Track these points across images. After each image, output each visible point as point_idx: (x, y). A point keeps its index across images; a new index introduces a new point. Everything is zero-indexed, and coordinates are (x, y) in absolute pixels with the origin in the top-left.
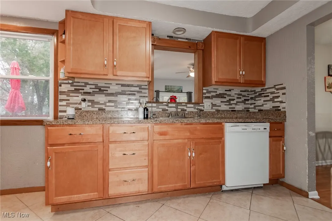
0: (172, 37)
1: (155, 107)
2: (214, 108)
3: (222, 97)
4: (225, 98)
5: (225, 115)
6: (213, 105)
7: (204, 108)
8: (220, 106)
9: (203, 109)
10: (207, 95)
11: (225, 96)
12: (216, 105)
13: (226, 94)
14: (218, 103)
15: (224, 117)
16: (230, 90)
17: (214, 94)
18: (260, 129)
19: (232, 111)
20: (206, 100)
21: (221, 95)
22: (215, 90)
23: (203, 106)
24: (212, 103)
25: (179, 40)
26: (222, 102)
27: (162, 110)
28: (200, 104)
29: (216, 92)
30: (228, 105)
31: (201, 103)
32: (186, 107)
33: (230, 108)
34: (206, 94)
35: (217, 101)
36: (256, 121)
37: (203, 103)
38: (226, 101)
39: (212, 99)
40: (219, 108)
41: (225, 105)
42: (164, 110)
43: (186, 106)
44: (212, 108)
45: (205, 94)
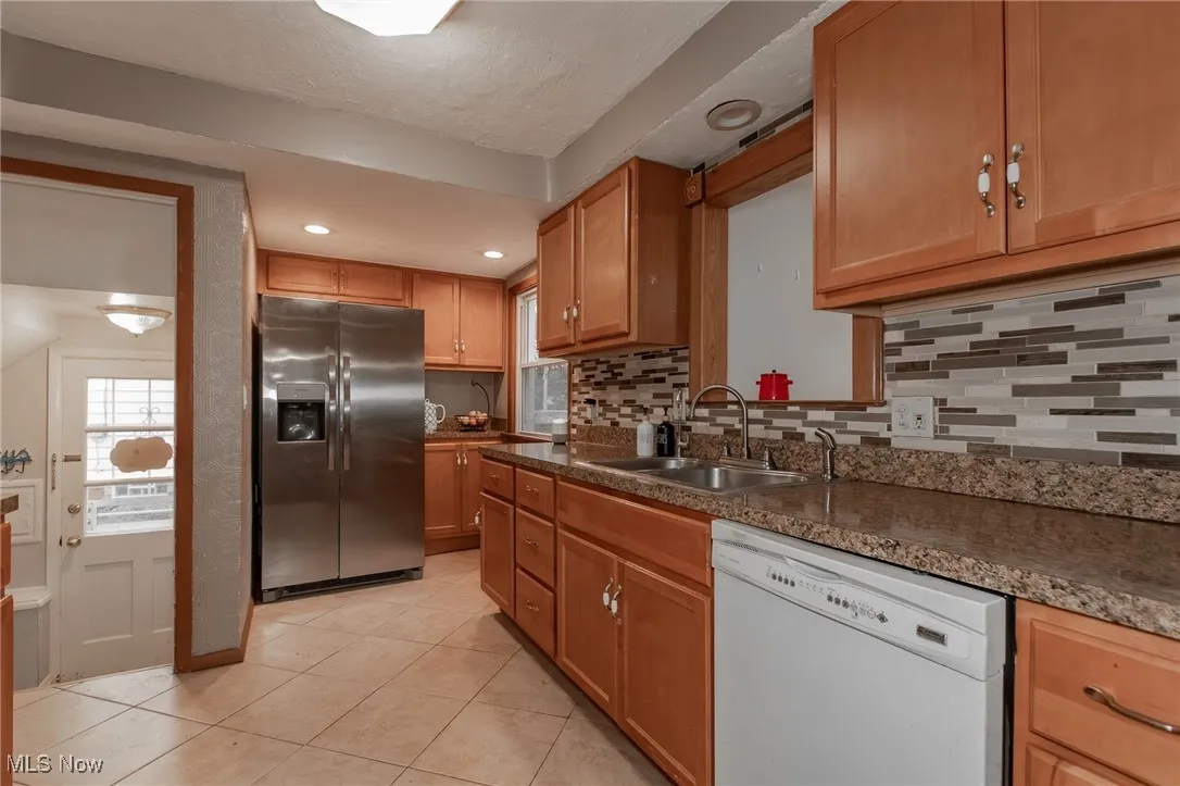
0: (754, 136)
1: (703, 419)
2: (955, 429)
3: (1022, 360)
4: (1061, 358)
5: (1040, 484)
6: (949, 413)
7: (889, 429)
8: (1010, 420)
9: (884, 434)
10: (910, 355)
11: (1054, 347)
12: (974, 410)
13: (1066, 333)
14: (995, 402)
15: (1030, 497)
16: (1113, 298)
17: (960, 343)
18: (882, 618)
19: (1131, 460)
20: (901, 384)
21: (1023, 342)
22: (970, 319)
23: (886, 418)
24: (943, 401)
25: (778, 129)
26: (1019, 391)
27: (725, 432)
28: (870, 410)
29: (977, 328)
30: (1088, 412)
31: (872, 404)
32: (800, 421)
33: (1103, 437)
34: (904, 348)
35: (987, 389)
36: (883, 554)
37: (884, 404)
38: (1067, 380)
39: (946, 376)
40: (1001, 435)
41: (1054, 412)
42: (729, 431)
43: (803, 416)
44: (941, 433)
45: (895, 349)
